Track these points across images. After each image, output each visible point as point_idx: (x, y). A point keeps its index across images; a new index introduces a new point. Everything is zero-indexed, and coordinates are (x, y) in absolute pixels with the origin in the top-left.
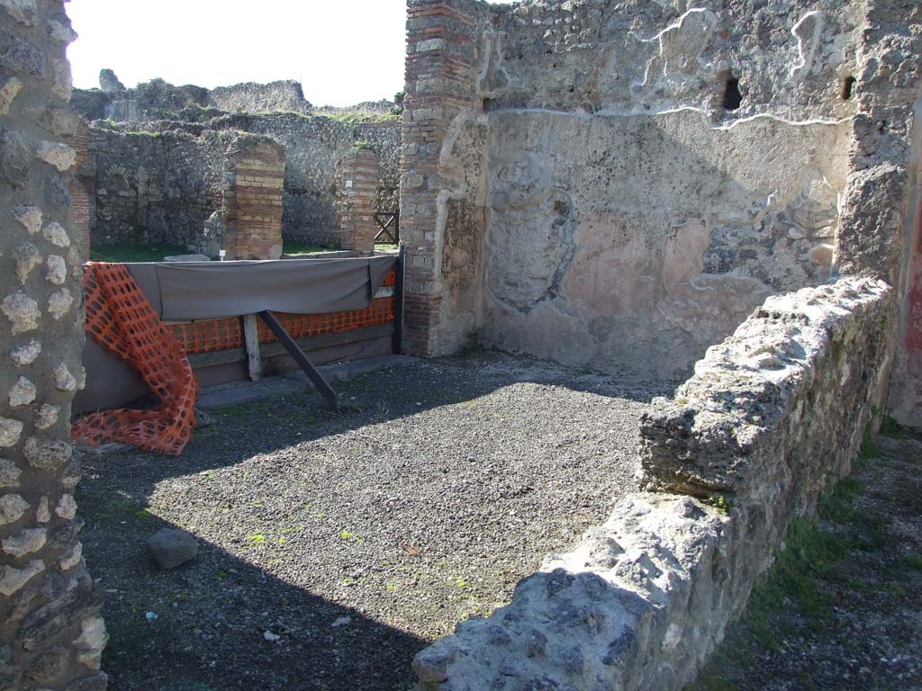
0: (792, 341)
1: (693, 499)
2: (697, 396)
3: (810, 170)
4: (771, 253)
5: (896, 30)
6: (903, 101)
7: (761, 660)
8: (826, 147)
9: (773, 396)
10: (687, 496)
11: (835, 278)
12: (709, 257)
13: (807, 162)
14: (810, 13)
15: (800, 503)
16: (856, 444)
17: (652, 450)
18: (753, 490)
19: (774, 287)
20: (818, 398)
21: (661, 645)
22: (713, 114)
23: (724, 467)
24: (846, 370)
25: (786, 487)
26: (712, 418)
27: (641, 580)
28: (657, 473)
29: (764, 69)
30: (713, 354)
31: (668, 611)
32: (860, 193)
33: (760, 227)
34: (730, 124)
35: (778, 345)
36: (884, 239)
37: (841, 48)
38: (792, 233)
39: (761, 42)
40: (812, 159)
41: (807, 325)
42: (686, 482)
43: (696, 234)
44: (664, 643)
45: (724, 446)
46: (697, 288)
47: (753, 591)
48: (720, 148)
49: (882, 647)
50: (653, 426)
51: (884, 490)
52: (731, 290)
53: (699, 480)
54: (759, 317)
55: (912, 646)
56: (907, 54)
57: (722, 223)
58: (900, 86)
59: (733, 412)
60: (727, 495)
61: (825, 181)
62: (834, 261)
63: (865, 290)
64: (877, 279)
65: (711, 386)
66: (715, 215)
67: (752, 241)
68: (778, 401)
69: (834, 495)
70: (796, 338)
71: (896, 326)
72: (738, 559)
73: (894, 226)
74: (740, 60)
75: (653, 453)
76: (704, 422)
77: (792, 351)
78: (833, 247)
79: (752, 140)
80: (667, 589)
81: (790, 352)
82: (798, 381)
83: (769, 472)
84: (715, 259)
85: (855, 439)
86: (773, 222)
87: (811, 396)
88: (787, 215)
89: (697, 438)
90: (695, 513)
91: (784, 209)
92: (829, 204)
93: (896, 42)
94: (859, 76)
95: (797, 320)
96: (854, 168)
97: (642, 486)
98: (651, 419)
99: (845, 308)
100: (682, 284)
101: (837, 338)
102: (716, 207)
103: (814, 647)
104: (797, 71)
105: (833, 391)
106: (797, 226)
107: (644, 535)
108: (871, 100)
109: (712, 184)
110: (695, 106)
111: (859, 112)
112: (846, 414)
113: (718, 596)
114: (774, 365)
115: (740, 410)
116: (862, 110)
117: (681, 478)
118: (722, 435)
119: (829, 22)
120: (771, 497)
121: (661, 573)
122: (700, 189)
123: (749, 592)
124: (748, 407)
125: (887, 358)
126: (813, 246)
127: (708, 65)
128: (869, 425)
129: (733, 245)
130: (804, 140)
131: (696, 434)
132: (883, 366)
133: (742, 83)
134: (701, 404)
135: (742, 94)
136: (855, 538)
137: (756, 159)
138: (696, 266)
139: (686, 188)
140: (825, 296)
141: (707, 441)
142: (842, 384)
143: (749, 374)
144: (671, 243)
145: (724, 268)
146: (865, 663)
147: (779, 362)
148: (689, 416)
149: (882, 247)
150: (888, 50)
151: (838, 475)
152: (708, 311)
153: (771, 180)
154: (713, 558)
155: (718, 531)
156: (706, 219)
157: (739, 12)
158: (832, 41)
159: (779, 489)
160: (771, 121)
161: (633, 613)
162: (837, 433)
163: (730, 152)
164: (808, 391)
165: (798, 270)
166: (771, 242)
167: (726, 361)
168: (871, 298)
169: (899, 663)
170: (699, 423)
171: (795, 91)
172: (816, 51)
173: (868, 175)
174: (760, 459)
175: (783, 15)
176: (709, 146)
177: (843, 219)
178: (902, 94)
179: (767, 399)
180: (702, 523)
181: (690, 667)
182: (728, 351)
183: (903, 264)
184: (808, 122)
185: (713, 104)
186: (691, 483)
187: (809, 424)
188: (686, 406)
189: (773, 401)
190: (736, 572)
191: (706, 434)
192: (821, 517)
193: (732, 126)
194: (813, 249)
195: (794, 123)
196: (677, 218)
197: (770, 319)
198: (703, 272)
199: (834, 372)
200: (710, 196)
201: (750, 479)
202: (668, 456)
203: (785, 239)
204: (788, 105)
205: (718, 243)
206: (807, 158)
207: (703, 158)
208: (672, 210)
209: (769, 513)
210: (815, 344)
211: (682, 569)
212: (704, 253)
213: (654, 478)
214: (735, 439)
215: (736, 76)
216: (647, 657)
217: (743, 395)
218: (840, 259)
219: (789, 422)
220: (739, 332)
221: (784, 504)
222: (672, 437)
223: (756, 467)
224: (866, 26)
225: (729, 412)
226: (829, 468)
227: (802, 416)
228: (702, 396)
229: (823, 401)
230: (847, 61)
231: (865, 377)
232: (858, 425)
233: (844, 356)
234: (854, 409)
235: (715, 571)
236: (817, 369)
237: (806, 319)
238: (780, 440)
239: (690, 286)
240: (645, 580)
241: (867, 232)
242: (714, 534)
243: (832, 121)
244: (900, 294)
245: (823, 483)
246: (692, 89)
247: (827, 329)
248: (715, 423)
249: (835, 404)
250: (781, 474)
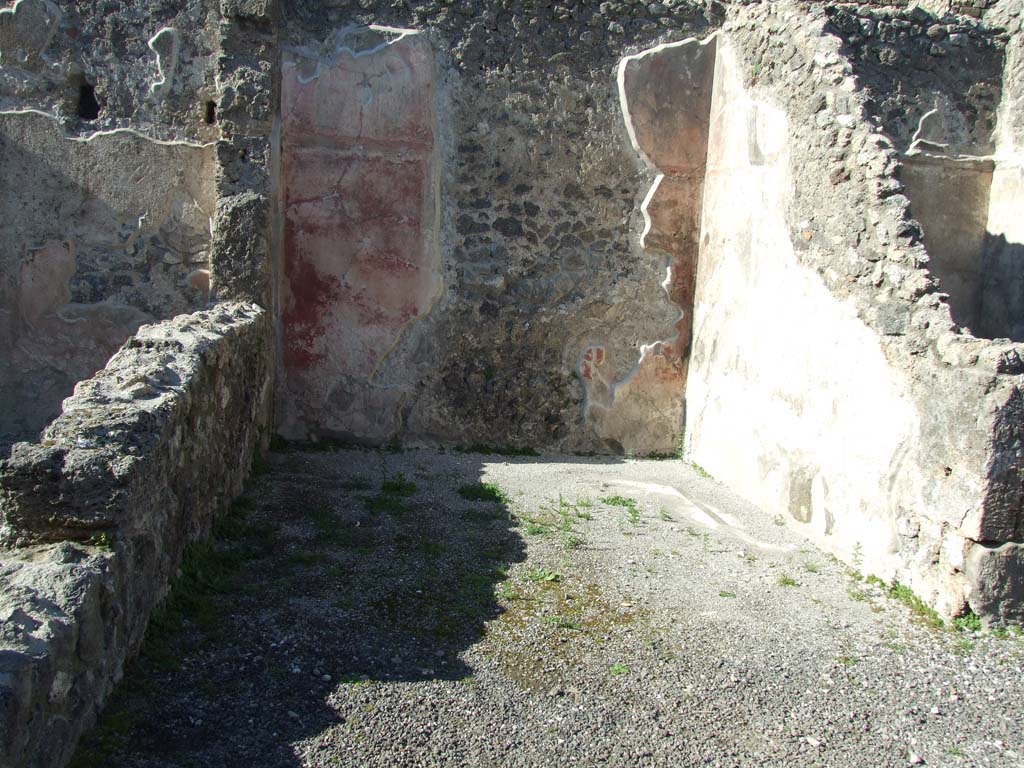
0: (167, 369)
1: (71, 543)
2: (65, 435)
3: (181, 192)
4: (148, 279)
5: (248, 63)
6: (259, 132)
7: (162, 684)
8: (194, 171)
9: (149, 425)
10: (65, 542)
11: (213, 304)
12: (78, 284)
13: (176, 185)
14: (165, 29)
15: (193, 527)
16: (246, 464)
17: (17, 501)
18: (136, 521)
19: (155, 315)
20: (199, 422)
21: (48, 697)
22: (67, 121)
23: (103, 503)
24: (226, 393)
25: (174, 514)
26: (84, 455)
27: (16, 637)
28: (26, 525)
29: (122, 80)
30: (82, 390)
31: (52, 659)
32: (229, 218)
33: (133, 251)
34: (88, 136)
35: (151, 374)
36: (254, 264)
37: (200, 70)
38: (168, 258)
39: (116, 50)
40: (182, 182)
41: (180, 351)
42: (62, 527)
43: (59, 258)
44: (52, 694)
45: (98, 480)
46: (67, 320)
47: (151, 622)
48: (78, 162)
49: (271, 635)
50: (16, 475)
51: (274, 502)
52: (108, 321)
53: (76, 522)
54: (131, 347)
55: (296, 626)
56: (259, 88)
57: (90, 246)
58: (256, 118)
59: (107, 446)
60: (109, 531)
61: (196, 205)
62: (211, 286)
63: (240, 314)
64: (251, 303)
65: (81, 423)
66: (80, 237)
67: (126, 266)
68: (155, 429)
69: (229, 515)
70: (169, 366)
71: (274, 347)
72: (128, 592)
73: (262, 252)
74: (93, 66)
75: (20, 504)
76: (75, 460)
77: (167, 378)
78: (209, 272)
79: (115, 156)
80: (48, 637)
81: (164, 379)
82: (173, 407)
83: (153, 500)
84: (85, 286)
85: (244, 458)
86: (146, 246)
87: (190, 421)
88: (161, 239)
89: (69, 478)
90: (73, 556)
91: (157, 232)
92: (202, 228)
93: (248, 75)
94: (219, 102)
95: (170, 347)
96: (221, 194)
97: (10, 544)
98: (12, 467)
99: (217, 333)
100: (47, 317)
101: (211, 362)
102: (80, 228)
103: (213, 656)
104: (158, 88)
105: (213, 414)
106: (172, 250)
107: (16, 592)
108: (231, 127)
109: (74, 202)
110: (44, 110)
111: (222, 139)
112: (232, 436)
113: (111, 634)
114: (148, 394)
115: (115, 443)
116: (224, 137)
117: (56, 524)
118: (96, 470)
119: (186, 42)
120: (159, 525)
121: (41, 624)
122: (60, 207)
123: (146, 624)
124: (123, 439)
125: (268, 378)
126: (190, 271)
127: (55, 64)
128: (258, 445)
129: (105, 271)
130: (172, 161)
131: (68, 474)
132: (265, 386)
133: (98, 91)
134: (71, 443)
135: (99, 103)
136: (249, 550)
137: (122, 177)
138: (63, 295)
139: (41, 204)
140: (198, 322)
141: (81, 479)
142: (224, 406)
143: (122, 406)
144: (27, 269)
145: (97, 296)
146: (259, 652)
147: (154, 390)
148: (58, 457)
149: (253, 271)
150: (242, 81)
151: (231, 496)
152: (83, 346)
153: (140, 200)
154: (101, 596)
155: (103, 568)
156: (70, 243)
157: (88, 11)
158: (191, 62)
159: (166, 516)
160: (135, 137)
161: (10, 671)
162: (224, 455)
163: (92, 167)
164: (185, 415)
165: (177, 296)
166: (147, 267)
167: (97, 395)
168: (245, 321)
169: (286, 643)
170: (70, 461)
171: (157, 108)
172: (175, 70)
173: (233, 202)
174: (141, 488)
175: (138, 25)
176: (64, 157)
177: (215, 245)
178: (258, 126)
179: (142, 428)
180: (84, 564)
181: (85, 715)
182: (98, 385)
183: (273, 288)
184: (174, 143)
185: (65, 111)
186: (68, 527)
187: (192, 449)
188: (53, 448)
189: (149, 429)
190: (128, 607)
191: (78, 472)
192: (217, 538)
193: (91, 138)
194: (191, 275)
195: (159, 142)
196: (33, 240)
197: (144, 348)
198: (72, 301)
199: (212, 395)
200: (72, 215)
201: (132, 510)
202: (39, 504)
203: (161, 264)
204: (152, 123)
205: (87, 268)
206: (176, 180)
207: (60, 172)
208: (25, 231)
209: (158, 542)
210: (189, 369)
211: (65, 615)
212: (70, 281)
213: (24, 532)
214: (111, 472)
215: (90, 82)
216: (31, 713)
217: (116, 427)
218: (216, 284)
219: (168, 448)
220: (111, 364)
221: (173, 531)
222: (40, 483)
223: (136, 497)
224: (220, 54)
225: (103, 446)
226: (220, 490)
227: (182, 441)
228: (71, 435)
229: (204, 426)
230: (207, 85)
231: (247, 398)
232: (246, 444)
233: (221, 379)
234: (240, 430)
235: (105, 610)
236: (193, 393)
237: (179, 346)
238: (160, 468)
239: (58, 318)
240: (20, 635)
241: (238, 257)
242: (98, 571)
243: (197, 144)
244: (274, 317)
245: (215, 506)
246: (37, 90)
247: (200, 354)
248: (87, 460)
249: (218, 426)
250: (166, 501)
